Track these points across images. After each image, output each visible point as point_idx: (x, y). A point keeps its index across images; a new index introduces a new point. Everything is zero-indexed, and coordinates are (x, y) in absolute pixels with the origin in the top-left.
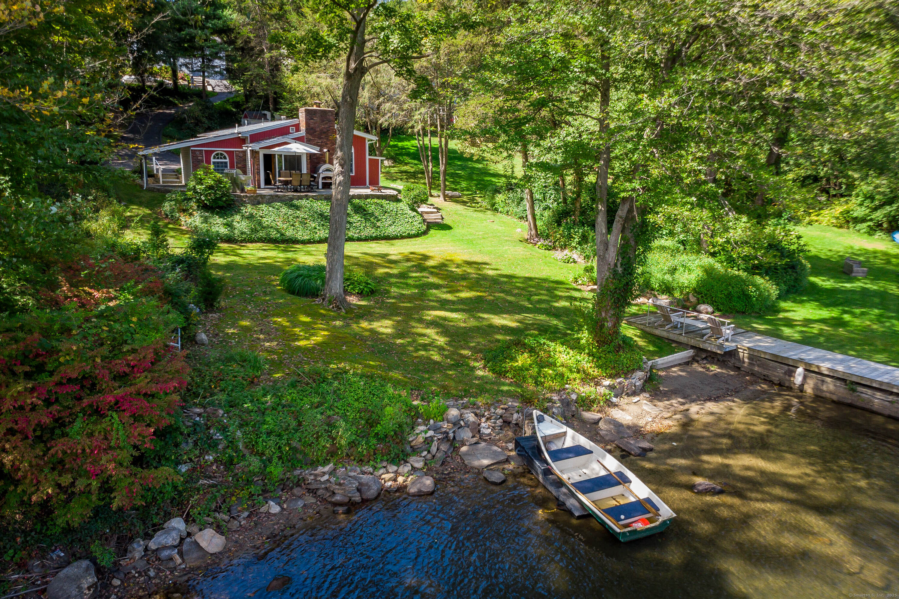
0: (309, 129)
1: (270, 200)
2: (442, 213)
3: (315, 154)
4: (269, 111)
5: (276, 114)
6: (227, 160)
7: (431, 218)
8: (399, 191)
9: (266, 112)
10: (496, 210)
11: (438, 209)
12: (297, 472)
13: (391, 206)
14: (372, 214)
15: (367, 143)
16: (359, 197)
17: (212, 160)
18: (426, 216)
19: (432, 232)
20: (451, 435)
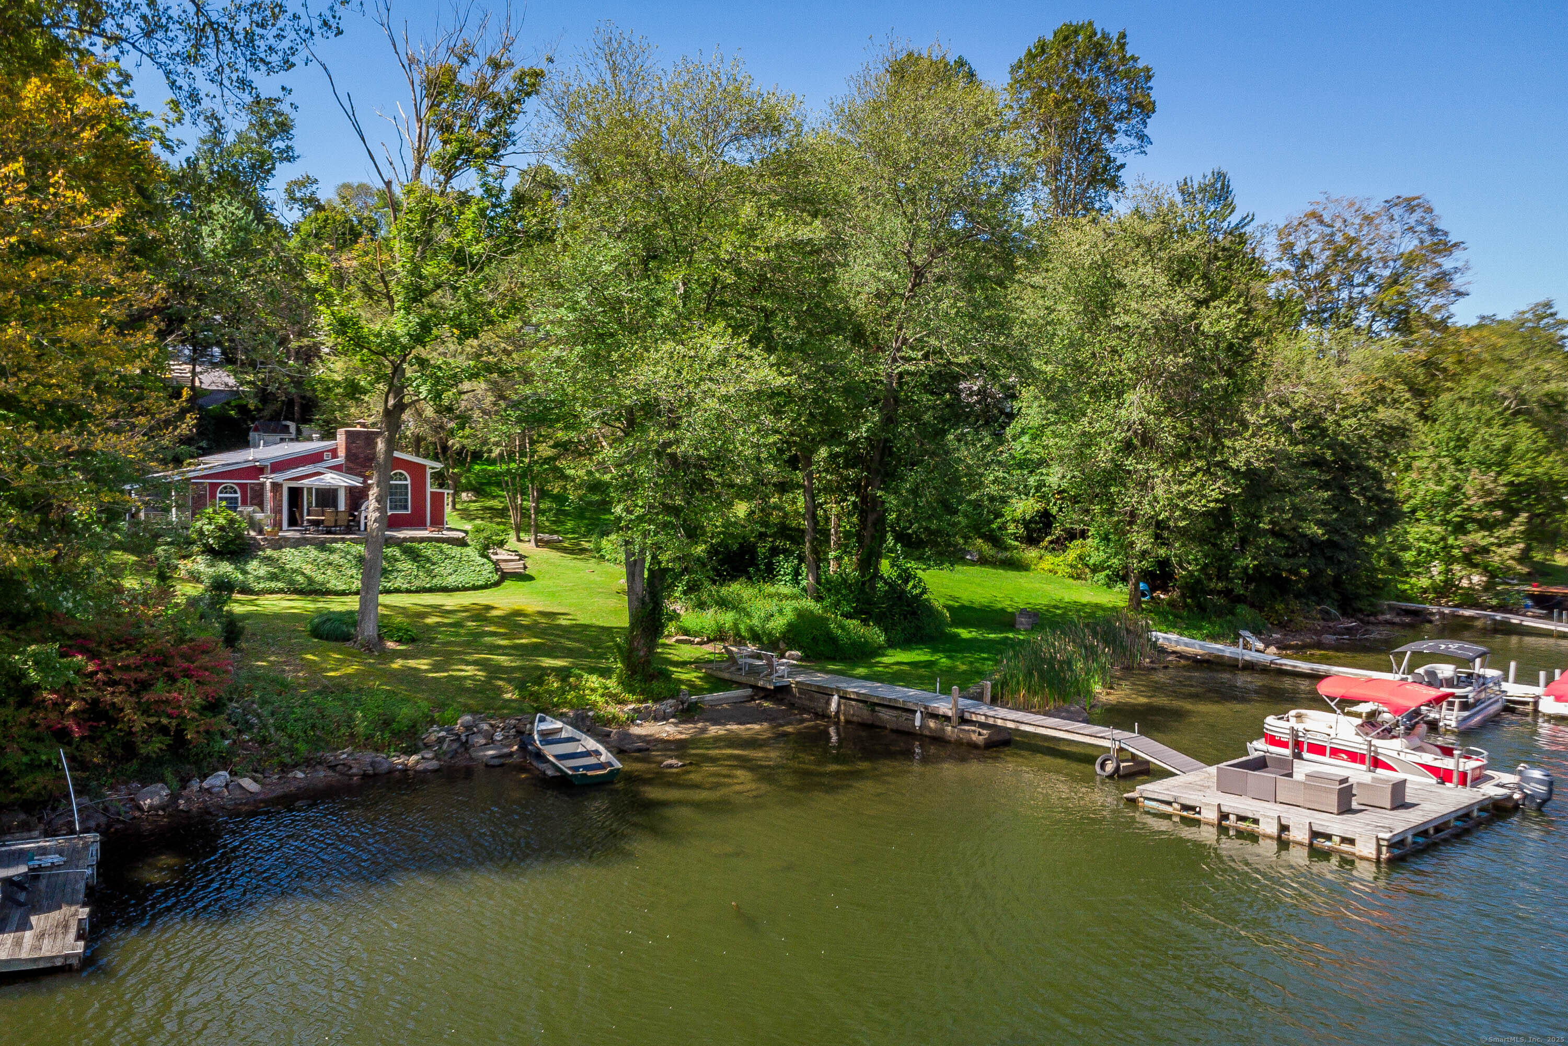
0: (350, 455)
1: (297, 544)
2: (529, 562)
3: (357, 487)
4: (292, 420)
5: (305, 428)
6: (239, 495)
7: (507, 567)
8: (466, 532)
9: (288, 423)
10: (603, 557)
11: (522, 557)
12: (321, 754)
13: (456, 551)
14: (428, 560)
15: (429, 471)
16: (413, 539)
17: (218, 495)
18: (503, 565)
19: (507, 583)
20: (463, 738)
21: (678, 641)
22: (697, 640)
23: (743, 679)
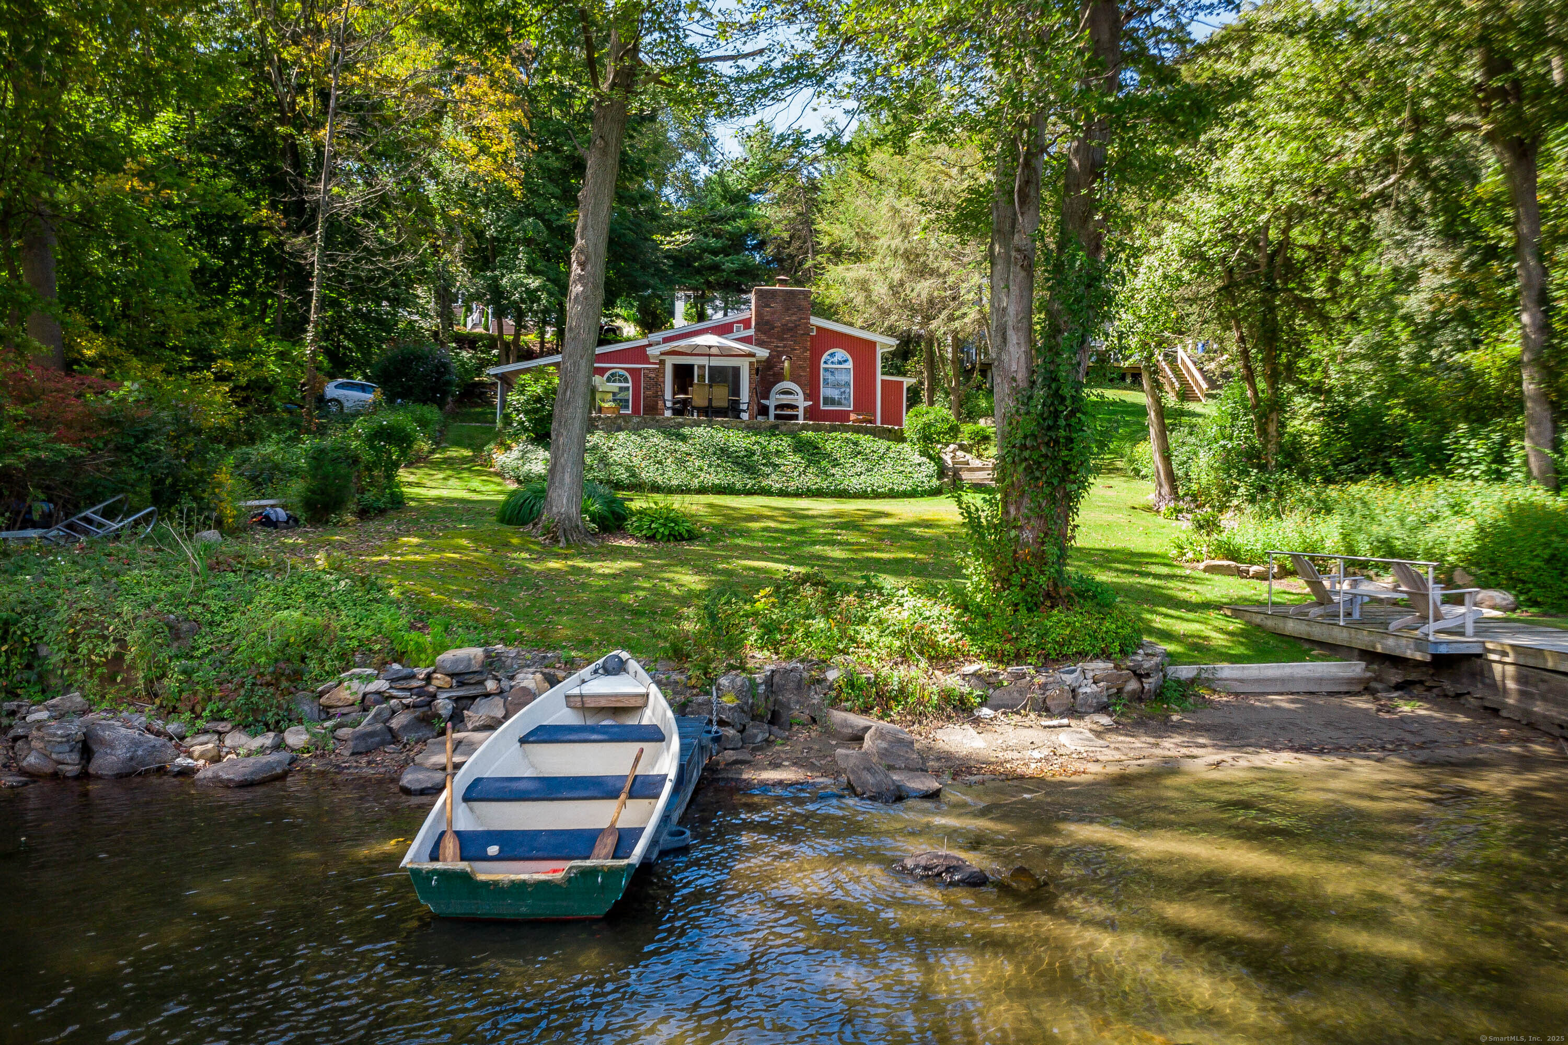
0: (761, 323)
1: (640, 426)
6: (629, 384)
15: (880, 351)
18: (964, 474)
21: (1210, 569)
22: (1254, 569)
23: (1340, 635)
